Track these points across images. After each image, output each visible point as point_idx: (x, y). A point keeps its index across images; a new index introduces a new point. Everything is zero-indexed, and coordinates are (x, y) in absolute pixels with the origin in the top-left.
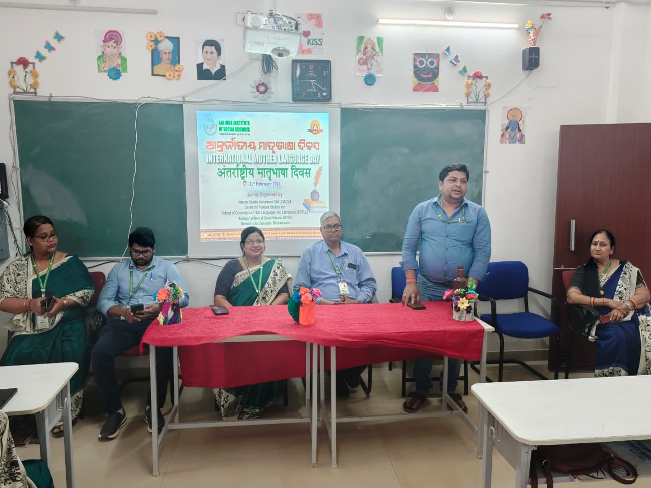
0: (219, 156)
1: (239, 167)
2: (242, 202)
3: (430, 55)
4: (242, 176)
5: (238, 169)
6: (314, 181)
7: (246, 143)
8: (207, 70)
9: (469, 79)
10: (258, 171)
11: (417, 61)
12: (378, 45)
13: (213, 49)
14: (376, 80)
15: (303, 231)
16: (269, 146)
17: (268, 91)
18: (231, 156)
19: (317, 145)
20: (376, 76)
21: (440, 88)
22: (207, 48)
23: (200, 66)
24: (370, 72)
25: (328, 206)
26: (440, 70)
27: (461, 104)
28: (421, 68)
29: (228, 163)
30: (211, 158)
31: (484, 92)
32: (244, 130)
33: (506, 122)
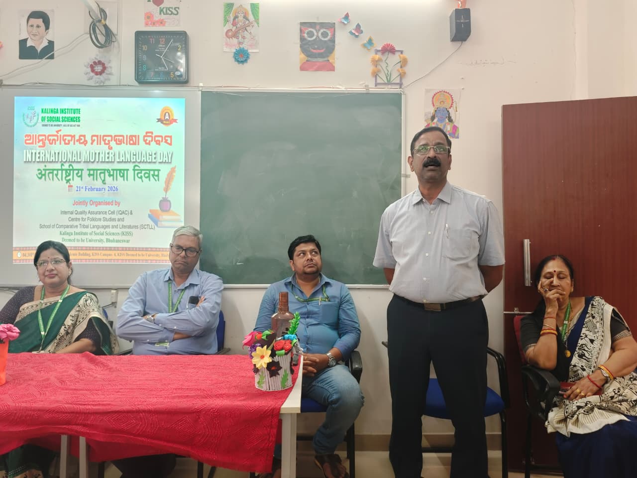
0: (39, 153)
1: (63, 168)
2: (65, 213)
3: (322, 25)
4: (68, 178)
5: (62, 170)
6: (164, 185)
7: (74, 136)
8: (32, 48)
9: (376, 54)
10: (88, 172)
11: (304, 33)
12: (253, 13)
13: (40, 21)
14: (250, 57)
15: (148, 253)
16: (104, 141)
17: (106, 71)
18: (55, 153)
19: (169, 139)
20: (249, 51)
21: (337, 65)
22: (33, 21)
23: (23, 43)
24: (242, 46)
25: (183, 219)
26: (336, 43)
27: (366, 86)
28: (309, 41)
29: (50, 162)
30: (29, 156)
31: (398, 70)
32: (72, 119)
33: (432, 110)
